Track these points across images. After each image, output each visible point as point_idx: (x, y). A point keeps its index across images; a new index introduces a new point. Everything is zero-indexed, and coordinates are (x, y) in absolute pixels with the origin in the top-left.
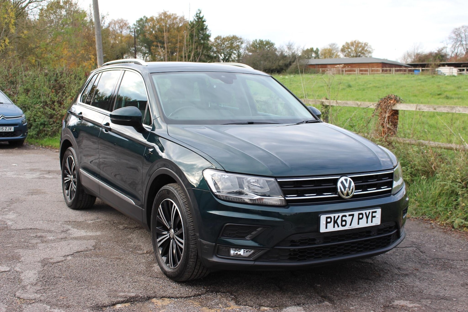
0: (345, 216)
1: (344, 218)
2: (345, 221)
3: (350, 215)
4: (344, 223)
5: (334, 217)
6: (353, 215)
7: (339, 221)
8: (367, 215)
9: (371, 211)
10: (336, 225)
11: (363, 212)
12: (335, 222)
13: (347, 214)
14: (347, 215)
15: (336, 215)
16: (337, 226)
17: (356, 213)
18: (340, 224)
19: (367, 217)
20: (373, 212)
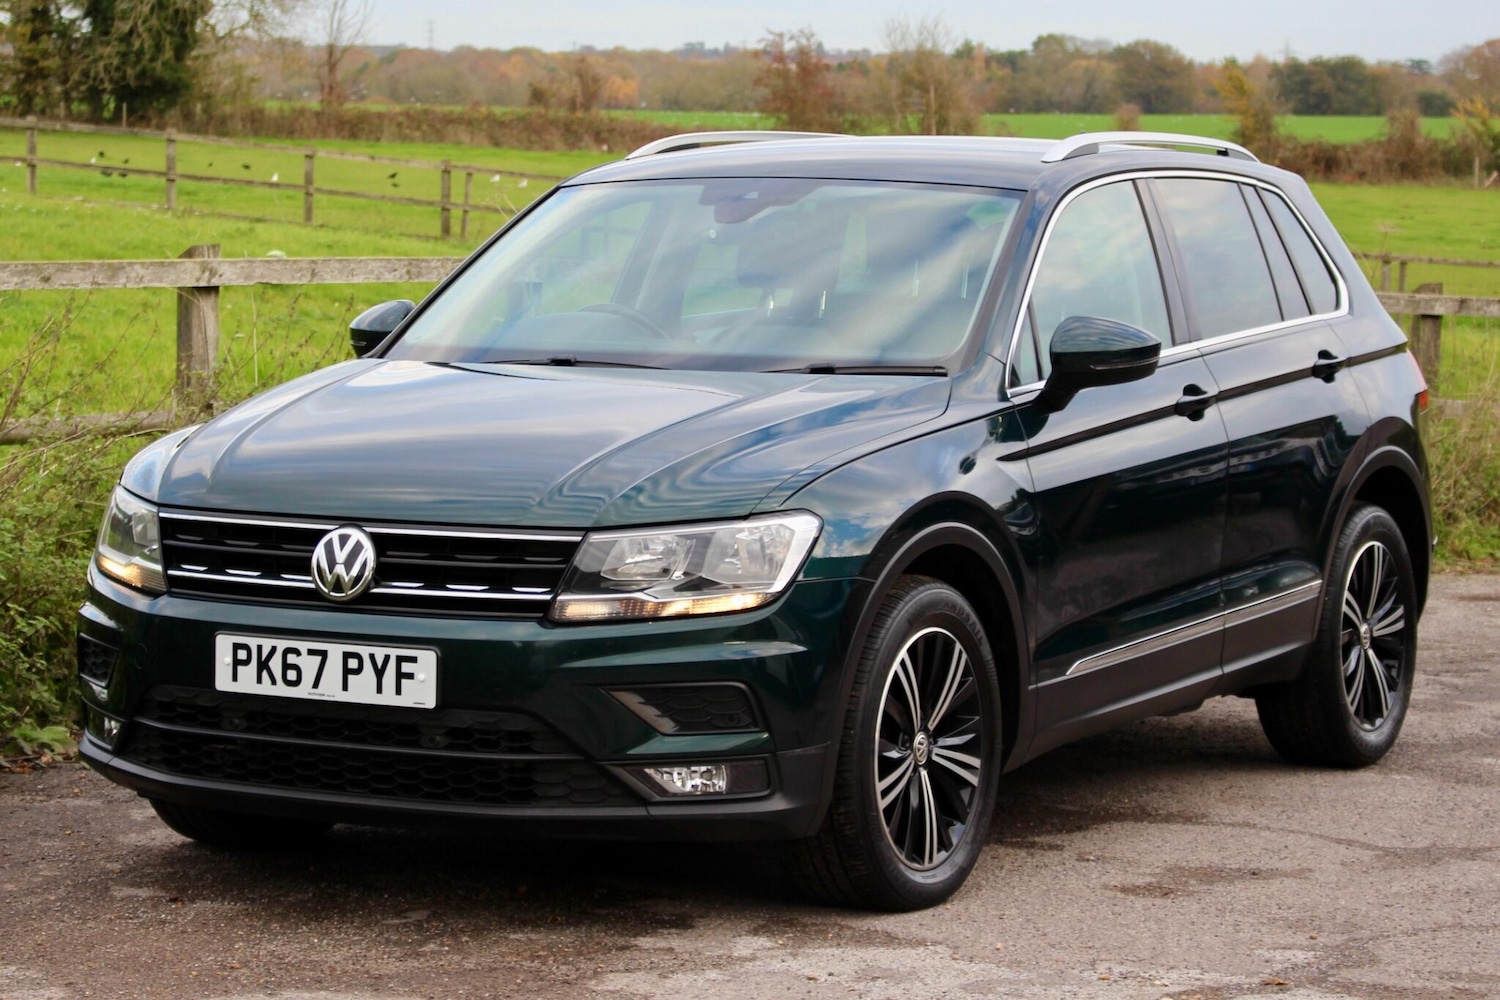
0: (297, 652)
1: (292, 659)
2: (296, 668)
3: (311, 652)
4: (292, 675)
5: (260, 648)
6: (324, 654)
7: (276, 664)
8: (380, 665)
9: (394, 652)
10: (265, 674)
11: (364, 651)
12: (263, 665)
13: (303, 646)
14: (304, 652)
15: (267, 644)
16: (269, 682)
17: (336, 651)
18: (278, 674)
19: (380, 673)
20: (400, 659)
